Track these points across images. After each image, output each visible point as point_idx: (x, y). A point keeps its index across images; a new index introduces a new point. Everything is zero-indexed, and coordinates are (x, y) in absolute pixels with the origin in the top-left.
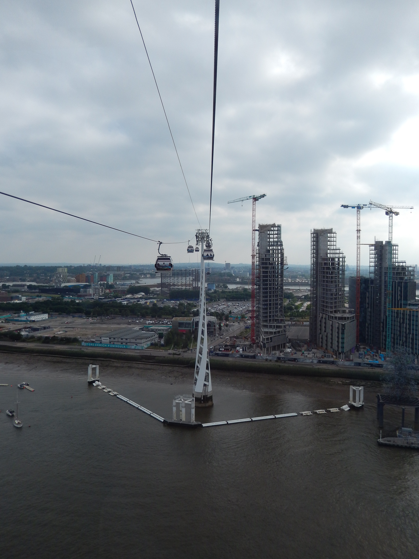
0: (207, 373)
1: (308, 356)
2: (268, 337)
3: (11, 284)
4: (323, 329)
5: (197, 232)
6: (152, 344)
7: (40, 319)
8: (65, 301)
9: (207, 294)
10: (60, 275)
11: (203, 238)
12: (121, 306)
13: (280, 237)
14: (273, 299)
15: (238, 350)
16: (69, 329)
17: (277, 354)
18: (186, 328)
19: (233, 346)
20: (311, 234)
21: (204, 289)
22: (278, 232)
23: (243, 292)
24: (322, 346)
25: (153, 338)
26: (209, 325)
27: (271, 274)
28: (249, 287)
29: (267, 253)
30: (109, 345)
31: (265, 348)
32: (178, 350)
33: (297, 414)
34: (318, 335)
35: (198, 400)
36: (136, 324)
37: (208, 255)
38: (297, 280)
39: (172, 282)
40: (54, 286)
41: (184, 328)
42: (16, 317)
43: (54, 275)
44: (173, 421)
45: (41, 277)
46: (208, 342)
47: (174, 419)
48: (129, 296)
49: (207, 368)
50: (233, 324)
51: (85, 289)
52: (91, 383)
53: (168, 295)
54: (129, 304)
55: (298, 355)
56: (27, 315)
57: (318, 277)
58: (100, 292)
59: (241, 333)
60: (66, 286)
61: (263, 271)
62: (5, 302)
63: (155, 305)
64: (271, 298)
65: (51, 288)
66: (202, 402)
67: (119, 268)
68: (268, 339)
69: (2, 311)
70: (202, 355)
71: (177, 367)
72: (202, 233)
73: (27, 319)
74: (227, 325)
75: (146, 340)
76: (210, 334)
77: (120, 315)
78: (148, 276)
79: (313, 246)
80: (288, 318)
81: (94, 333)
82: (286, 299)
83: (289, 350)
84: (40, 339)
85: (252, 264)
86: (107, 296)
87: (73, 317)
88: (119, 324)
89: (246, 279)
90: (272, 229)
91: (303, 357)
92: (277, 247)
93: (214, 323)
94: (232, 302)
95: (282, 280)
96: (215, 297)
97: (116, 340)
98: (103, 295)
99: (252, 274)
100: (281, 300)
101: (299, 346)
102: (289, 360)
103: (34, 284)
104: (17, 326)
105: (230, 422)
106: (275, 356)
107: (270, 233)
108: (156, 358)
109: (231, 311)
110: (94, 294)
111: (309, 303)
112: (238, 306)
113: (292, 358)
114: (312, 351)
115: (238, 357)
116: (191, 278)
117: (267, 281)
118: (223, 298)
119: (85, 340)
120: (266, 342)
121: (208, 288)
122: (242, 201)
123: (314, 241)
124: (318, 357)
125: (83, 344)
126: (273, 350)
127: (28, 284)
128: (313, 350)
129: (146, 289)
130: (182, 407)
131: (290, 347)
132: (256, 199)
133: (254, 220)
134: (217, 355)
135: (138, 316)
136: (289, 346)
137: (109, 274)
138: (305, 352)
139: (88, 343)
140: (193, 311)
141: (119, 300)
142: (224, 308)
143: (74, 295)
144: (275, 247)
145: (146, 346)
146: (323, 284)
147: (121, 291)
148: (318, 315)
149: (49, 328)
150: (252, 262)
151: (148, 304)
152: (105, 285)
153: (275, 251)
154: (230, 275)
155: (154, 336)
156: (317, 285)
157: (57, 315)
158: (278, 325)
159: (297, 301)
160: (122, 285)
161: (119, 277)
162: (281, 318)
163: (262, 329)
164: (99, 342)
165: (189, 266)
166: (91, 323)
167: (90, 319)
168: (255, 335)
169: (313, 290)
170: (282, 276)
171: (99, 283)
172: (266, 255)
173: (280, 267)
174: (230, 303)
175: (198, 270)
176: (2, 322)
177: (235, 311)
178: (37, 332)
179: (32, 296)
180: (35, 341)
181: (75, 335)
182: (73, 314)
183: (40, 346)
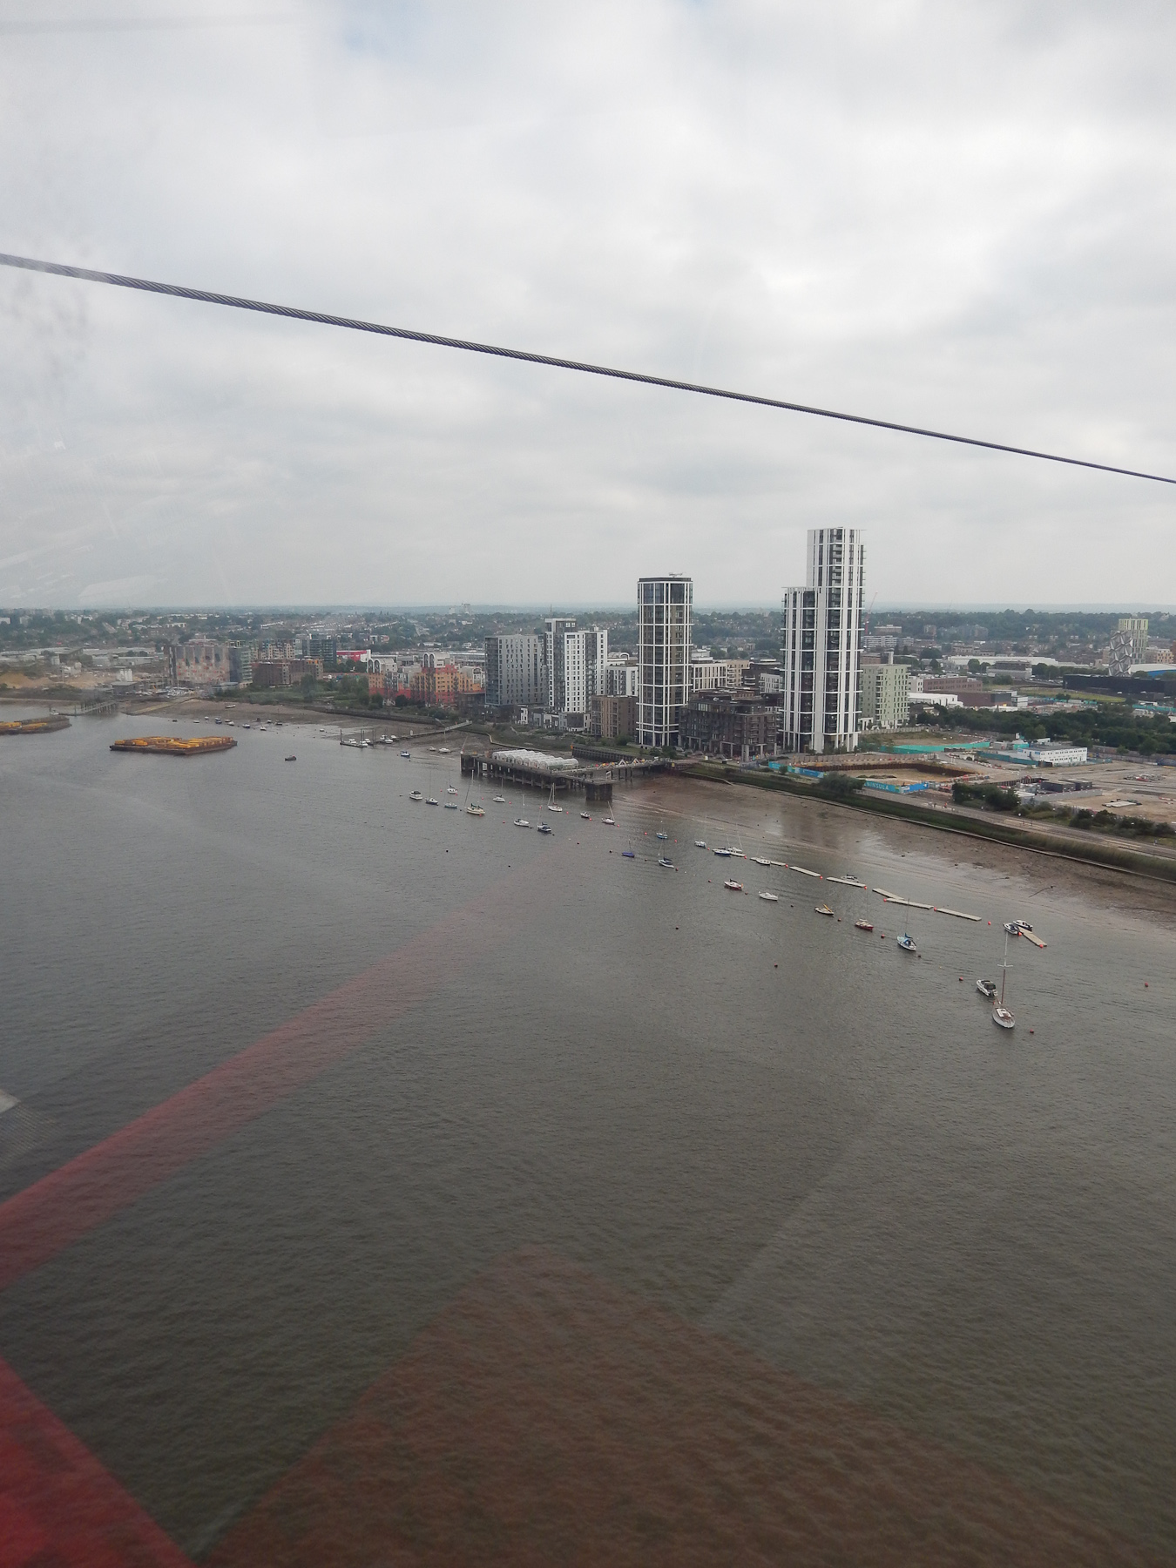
3: (992, 660)
7: (1066, 761)
8: (1138, 717)
10: (1127, 641)
16: (1148, 797)
40: (1106, 672)
42: (1002, 749)
43: (1108, 640)
45: (1071, 645)
56: (1030, 747)
60: (1139, 673)
62: (976, 709)
65: (1097, 676)
69: (969, 730)
73: (1030, 756)
84: (1063, 815)
87: (1161, 764)
103: (1050, 662)
104: (1008, 772)
127: (1036, 661)
143: (1166, 700)
149: (1089, 786)
157: (1112, 754)
176: (969, 759)
178: (1056, 795)
179: (1044, 696)
180: (1052, 817)
181: (1165, 816)
182: (1159, 755)
183: (1064, 833)
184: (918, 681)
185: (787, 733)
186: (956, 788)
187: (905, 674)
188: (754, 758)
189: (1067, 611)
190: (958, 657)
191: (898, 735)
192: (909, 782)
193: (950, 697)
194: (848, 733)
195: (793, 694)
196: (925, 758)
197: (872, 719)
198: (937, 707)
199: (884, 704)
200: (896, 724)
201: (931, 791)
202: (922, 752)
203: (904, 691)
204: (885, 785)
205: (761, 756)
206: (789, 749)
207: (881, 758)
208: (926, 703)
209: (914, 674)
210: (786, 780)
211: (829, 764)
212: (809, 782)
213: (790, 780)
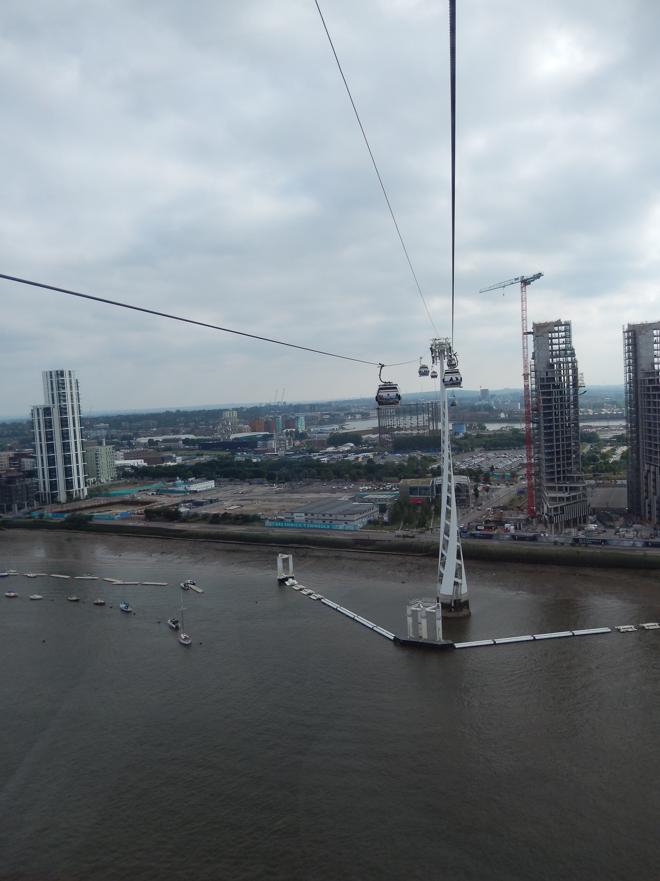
0: (459, 565)
1: (626, 535)
2: (557, 506)
3: (160, 439)
4: (651, 489)
5: (432, 343)
6: (370, 522)
7: (204, 489)
8: (237, 461)
9: (453, 441)
10: (228, 422)
11: (443, 351)
12: (318, 465)
13: (570, 342)
14: (563, 445)
15: (507, 529)
16: (246, 502)
17: (573, 533)
18: (422, 496)
19: (498, 521)
20: (624, 332)
21: (447, 434)
22: (566, 333)
23: (511, 436)
24: (650, 519)
25: (371, 512)
26: (458, 490)
27: (558, 402)
28: (521, 426)
29: (549, 370)
30: (305, 525)
31: (553, 525)
32: (411, 530)
33: (610, 630)
34: (642, 501)
35: (445, 607)
36: (344, 492)
37: (451, 379)
38: (603, 411)
39: (395, 424)
40: (220, 440)
41: (418, 496)
42: (170, 486)
43: (218, 423)
44: (408, 638)
45: (201, 427)
46: (458, 517)
47: (410, 636)
48: (330, 449)
49: (458, 557)
50: (498, 487)
51: (264, 442)
52: (282, 582)
53: (391, 444)
54: (331, 462)
55: (609, 535)
56: (185, 483)
57: (640, 403)
58: (287, 444)
59: (510, 501)
60: (236, 439)
61: (544, 400)
62: (154, 466)
63: (370, 461)
64: (558, 443)
65: (216, 442)
66: (453, 610)
67: (313, 407)
68: (556, 509)
69: (151, 478)
70: (448, 537)
71: (410, 557)
72: (441, 344)
73: (185, 488)
74: (487, 490)
75: (361, 516)
76: (460, 504)
77: (319, 478)
78: (358, 416)
79: (628, 352)
80: (591, 475)
81: (282, 508)
82: (584, 443)
83: (593, 527)
84: (205, 518)
85: (525, 389)
86: (297, 450)
87: (251, 484)
88: (317, 492)
89: (516, 414)
90: (556, 329)
91: (617, 537)
92: (565, 358)
93: (467, 486)
94: (494, 452)
95: (577, 413)
96: (466, 445)
97: (316, 516)
98: (291, 449)
99: (525, 405)
100: (577, 444)
101: (611, 520)
102: (594, 543)
103: (191, 437)
104: (174, 499)
105: (498, 641)
106: (570, 536)
107: (553, 336)
108: (378, 543)
109: (492, 466)
110: (278, 449)
111: (625, 448)
112: (504, 457)
113: (599, 540)
114: (632, 527)
115: (508, 539)
116: (426, 416)
117: (550, 414)
118: (478, 446)
119: (270, 518)
120: (553, 513)
121: (454, 431)
122: (503, 287)
123: (629, 345)
124: (644, 537)
125: (267, 523)
126: (565, 527)
127: (184, 437)
128: (634, 525)
129: (355, 438)
130: (422, 617)
131: (596, 521)
132: (525, 282)
133: (524, 316)
134: (474, 536)
135: (346, 480)
136: (593, 520)
137: (298, 417)
138: (621, 530)
139: (274, 523)
140: (432, 469)
141: (316, 455)
142: (481, 462)
143: (250, 451)
144: (561, 359)
145: (360, 525)
146: (648, 416)
147: (318, 441)
148: (641, 468)
149: (217, 500)
150: (525, 386)
151: (360, 461)
152: (294, 434)
153: (562, 365)
154: (489, 408)
155: (373, 509)
156: (637, 417)
157: (227, 481)
158: (573, 485)
159: (605, 446)
160: (319, 433)
161: (313, 421)
162: (577, 475)
163: (545, 493)
164: (290, 520)
165: (422, 398)
166: (277, 493)
167: (275, 487)
168: (535, 503)
169: (631, 427)
170: (576, 406)
171: (285, 431)
172: (547, 373)
173: (571, 391)
174: (491, 454)
175: (436, 403)
176: (153, 494)
177: (500, 466)
178: (201, 507)
179: (190, 455)
180: (199, 520)
181: (256, 510)
182: (249, 479)
183: (207, 528)
184: (120, 454)
185: (42, 493)
186: (146, 511)
187: (111, 450)
188: (21, 511)
189: (198, 409)
190: (142, 438)
191: (111, 486)
192: (120, 512)
193: (139, 461)
194: (81, 489)
195: (43, 469)
196: (128, 497)
197: (95, 478)
198: (132, 467)
199: (101, 469)
200: (110, 479)
201: (133, 516)
202: (126, 494)
203: (112, 460)
204: (105, 516)
205: (26, 509)
206: (44, 503)
207: (102, 500)
208: (126, 466)
209: (118, 450)
210: (43, 521)
211: (70, 508)
212: (59, 521)
213: (46, 522)
